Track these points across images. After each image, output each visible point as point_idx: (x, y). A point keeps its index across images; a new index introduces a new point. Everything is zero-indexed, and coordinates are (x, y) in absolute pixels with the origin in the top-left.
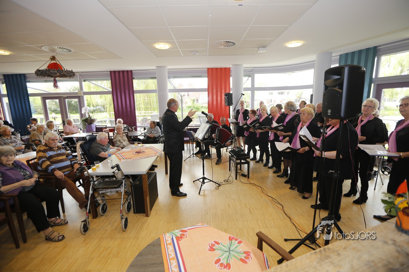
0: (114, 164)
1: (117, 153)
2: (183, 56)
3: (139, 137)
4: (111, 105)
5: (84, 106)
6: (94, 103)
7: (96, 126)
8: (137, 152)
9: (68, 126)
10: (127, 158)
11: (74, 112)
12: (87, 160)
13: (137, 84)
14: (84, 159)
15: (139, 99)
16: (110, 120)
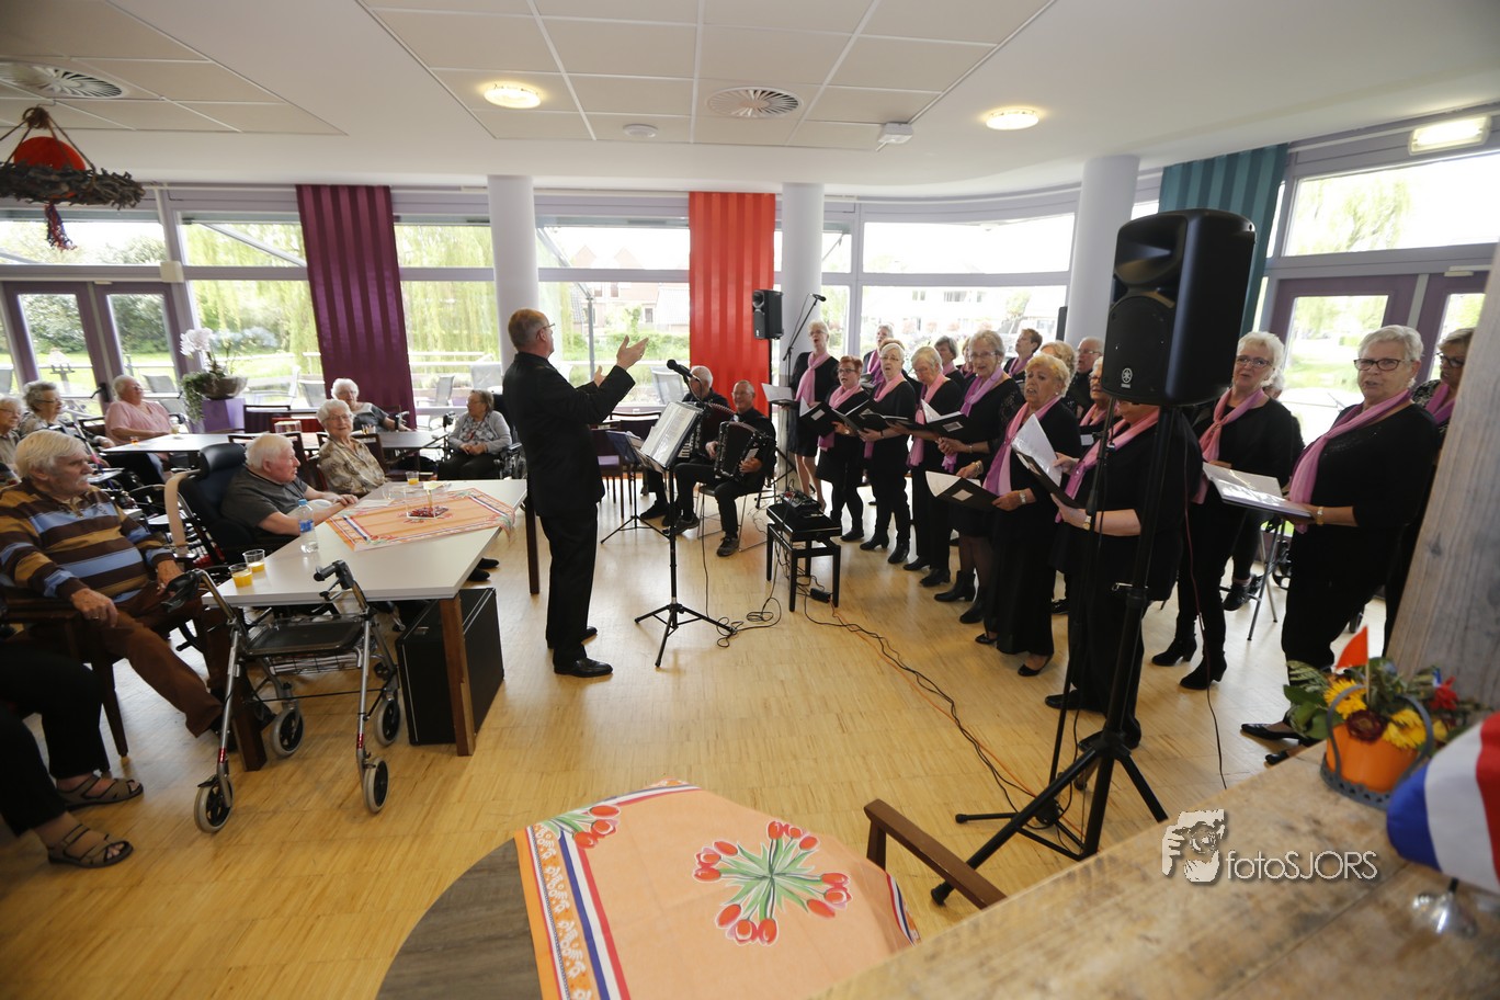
0: (326, 563)
1: (335, 517)
2: (594, 138)
3: (423, 453)
4: (305, 321)
5: (190, 325)
6: (232, 314)
7: (245, 406)
8: (416, 514)
9: (124, 404)
10: (377, 537)
11: (149, 345)
12: (213, 544)
13: (413, 244)
14: (199, 541)
15: (418, 301)
16: (304, 385)
